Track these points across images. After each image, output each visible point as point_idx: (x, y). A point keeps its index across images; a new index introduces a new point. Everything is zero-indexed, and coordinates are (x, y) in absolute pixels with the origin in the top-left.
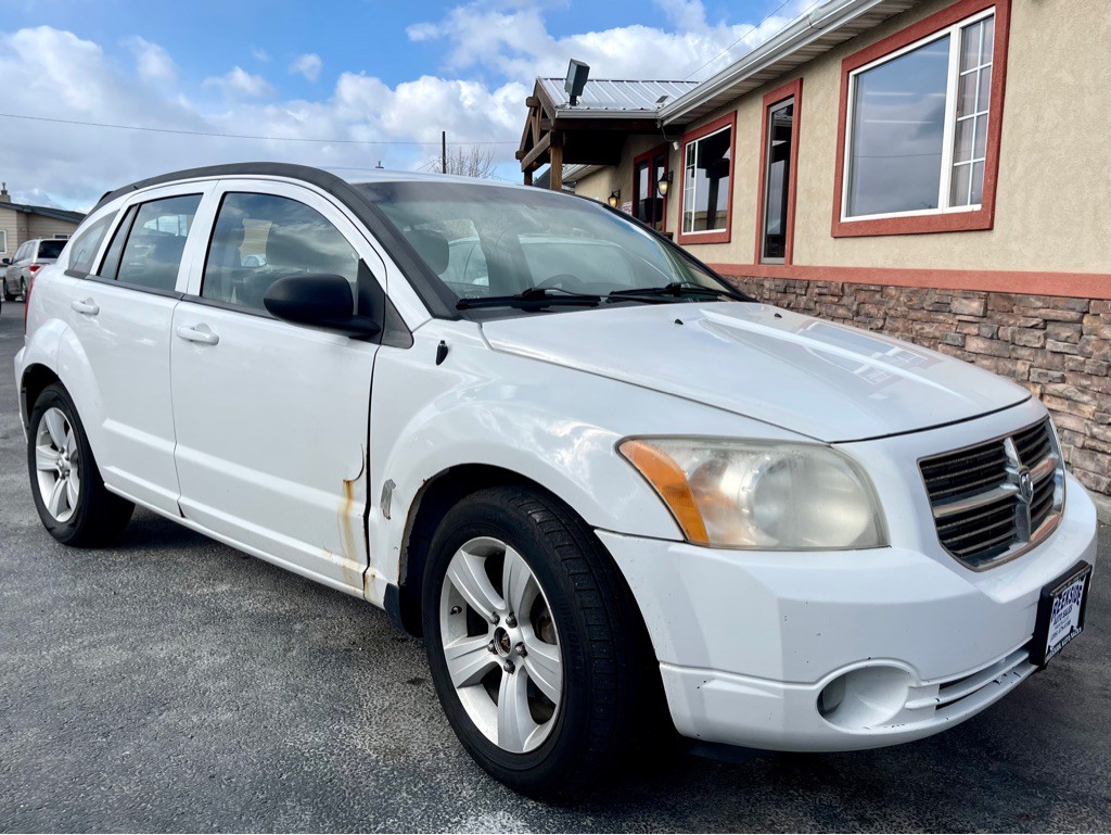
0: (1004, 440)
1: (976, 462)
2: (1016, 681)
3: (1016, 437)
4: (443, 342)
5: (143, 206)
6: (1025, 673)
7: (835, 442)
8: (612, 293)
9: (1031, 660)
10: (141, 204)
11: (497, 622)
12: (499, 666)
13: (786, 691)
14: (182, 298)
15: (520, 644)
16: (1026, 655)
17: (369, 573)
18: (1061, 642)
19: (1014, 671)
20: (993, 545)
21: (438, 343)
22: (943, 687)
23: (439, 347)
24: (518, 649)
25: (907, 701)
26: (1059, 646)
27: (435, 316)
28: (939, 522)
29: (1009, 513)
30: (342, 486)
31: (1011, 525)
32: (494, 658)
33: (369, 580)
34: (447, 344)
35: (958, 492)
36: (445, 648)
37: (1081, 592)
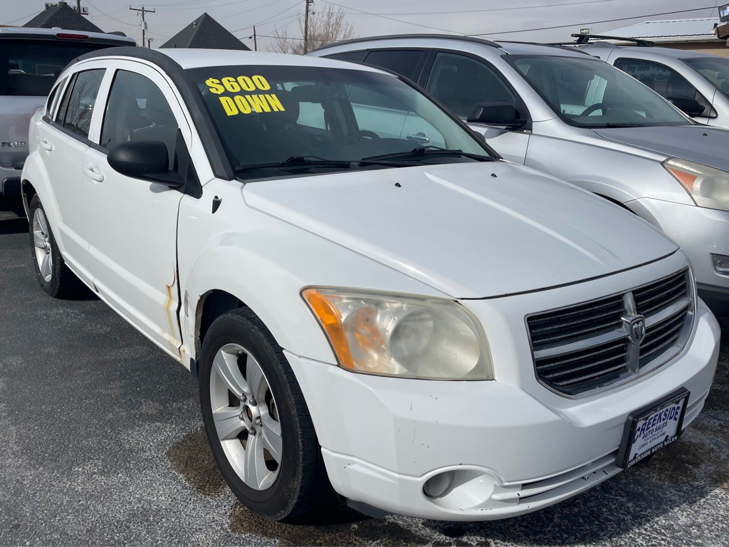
0: (624, 294)
1: (591, 313)
2: (603, 478)
3: (635, 292)
4: (216, 197)
5: (80, 74)
6: (611, 473)
7: (462, 299)
8: (363, 159)
9: (616, 464)
10: (79, 72)
11: (245, 400)
12: (246, 429)
13: (400, 480)
14: (90, 144)
15: (259, 418)
16: (613, 460)
17: (182, 349)
18: (651, 449)
19: (604, 471)
20: (598, 376)
21: (213, 198)
22: (525, 486)
23: (214, 201)
24: (258, 421)
25: (494, 493)
26: (649, 453)
27: (216, 176)
28: (538, 363)
29: (622, 350)
30: (166, 288)
31: (622, 360)
32: (243, 423)
33: (182, 353)
34: (219, 198)
35: (566, 338)
36: (213, 412)
37: (679, 411)
